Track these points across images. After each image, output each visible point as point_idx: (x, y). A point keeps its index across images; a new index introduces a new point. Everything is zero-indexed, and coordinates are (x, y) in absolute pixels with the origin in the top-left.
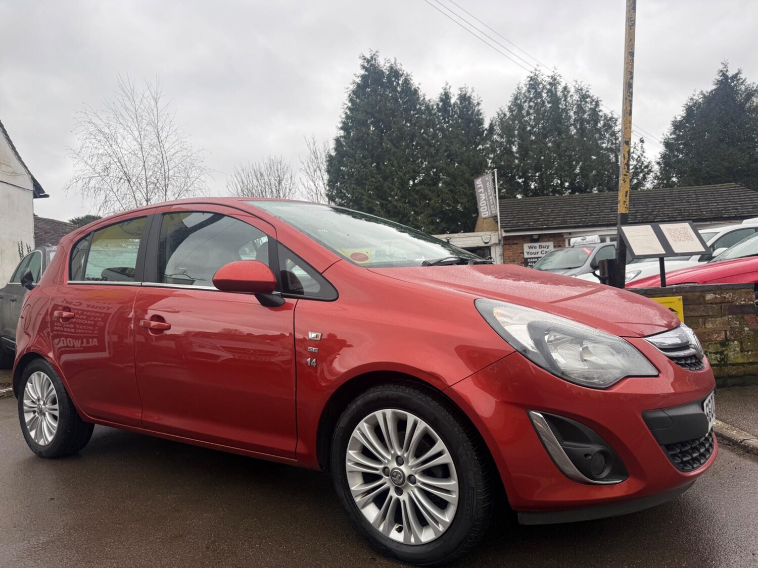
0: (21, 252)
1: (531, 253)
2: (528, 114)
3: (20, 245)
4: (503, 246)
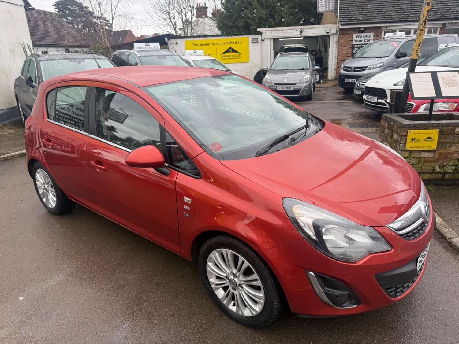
0: (25, 50)
1: (358, 41)
3: (23, 45)
4: (339, 35)
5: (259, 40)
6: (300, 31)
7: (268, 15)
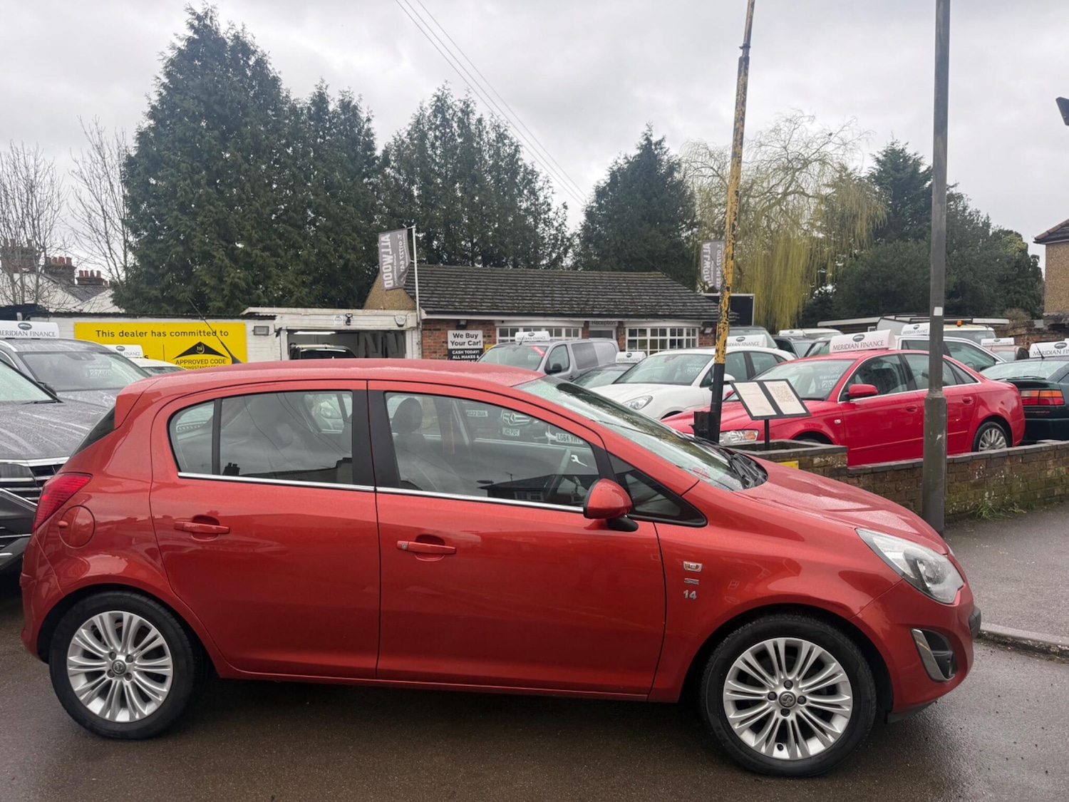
1: (457, 344)
2: (433, 146)
4: (421, 332)
5: (272, 330)
6: (346, 318)
7: (251, 284)
